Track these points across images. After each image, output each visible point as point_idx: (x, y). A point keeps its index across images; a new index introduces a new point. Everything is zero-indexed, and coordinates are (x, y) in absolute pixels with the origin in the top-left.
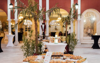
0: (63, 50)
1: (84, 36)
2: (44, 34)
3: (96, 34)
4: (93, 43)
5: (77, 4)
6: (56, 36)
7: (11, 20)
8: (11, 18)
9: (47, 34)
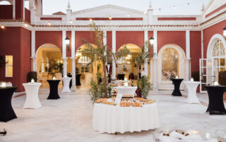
0: (133, 93)
1: (162, 80)
2: (109, 76)
3: (177, 78)
4: (173, 89)
5: (152, 38)
6: (126, 79)
7: (67, 58)
8: (67, 56)
9: (114, 77)
